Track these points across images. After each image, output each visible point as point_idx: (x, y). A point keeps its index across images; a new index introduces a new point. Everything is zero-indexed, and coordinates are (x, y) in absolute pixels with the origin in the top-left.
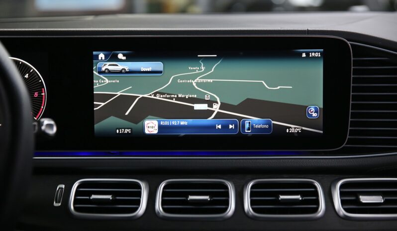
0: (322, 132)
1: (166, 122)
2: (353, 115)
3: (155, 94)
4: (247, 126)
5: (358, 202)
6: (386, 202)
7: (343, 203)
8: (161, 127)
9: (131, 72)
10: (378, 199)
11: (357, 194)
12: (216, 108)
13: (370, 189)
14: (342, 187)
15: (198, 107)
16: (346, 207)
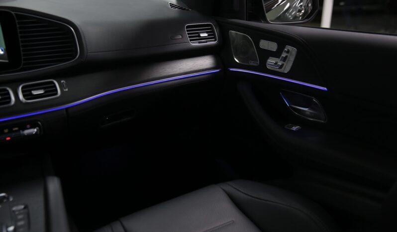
0: (7, 61)
2: (24, 55)
5: (32, 94)
6: (45, 92)
7: (24, 96)
10: (41, 92)
11: (30, 91)
13: (37, 87)
14: (22, 88)
16: (26, 97)
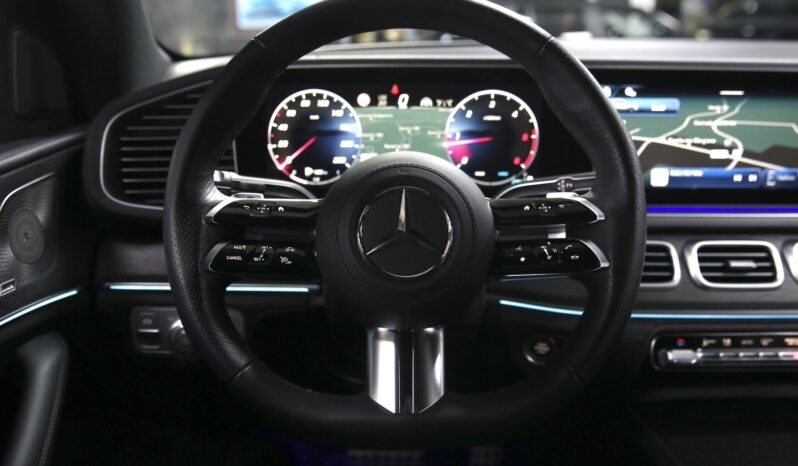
1: (677, 173)
3: (667, 138)
4: (770, 177)
8: (672, 179)
9: (641, 111)
12: (737, 156)
15: (715, 154)
